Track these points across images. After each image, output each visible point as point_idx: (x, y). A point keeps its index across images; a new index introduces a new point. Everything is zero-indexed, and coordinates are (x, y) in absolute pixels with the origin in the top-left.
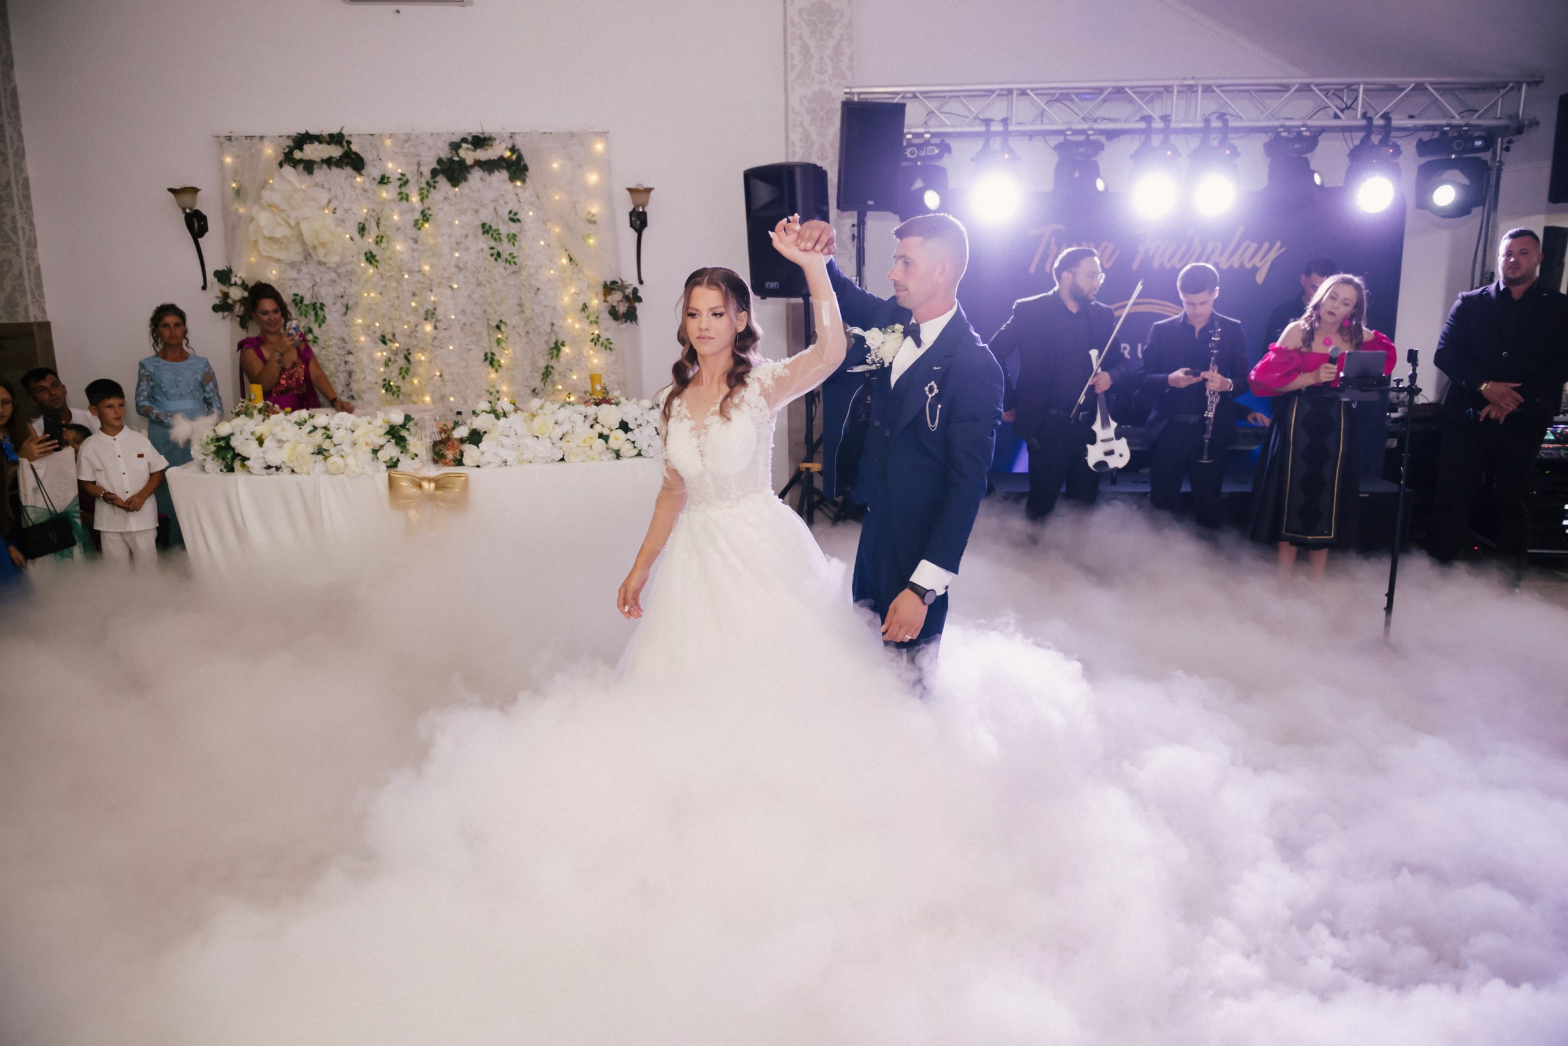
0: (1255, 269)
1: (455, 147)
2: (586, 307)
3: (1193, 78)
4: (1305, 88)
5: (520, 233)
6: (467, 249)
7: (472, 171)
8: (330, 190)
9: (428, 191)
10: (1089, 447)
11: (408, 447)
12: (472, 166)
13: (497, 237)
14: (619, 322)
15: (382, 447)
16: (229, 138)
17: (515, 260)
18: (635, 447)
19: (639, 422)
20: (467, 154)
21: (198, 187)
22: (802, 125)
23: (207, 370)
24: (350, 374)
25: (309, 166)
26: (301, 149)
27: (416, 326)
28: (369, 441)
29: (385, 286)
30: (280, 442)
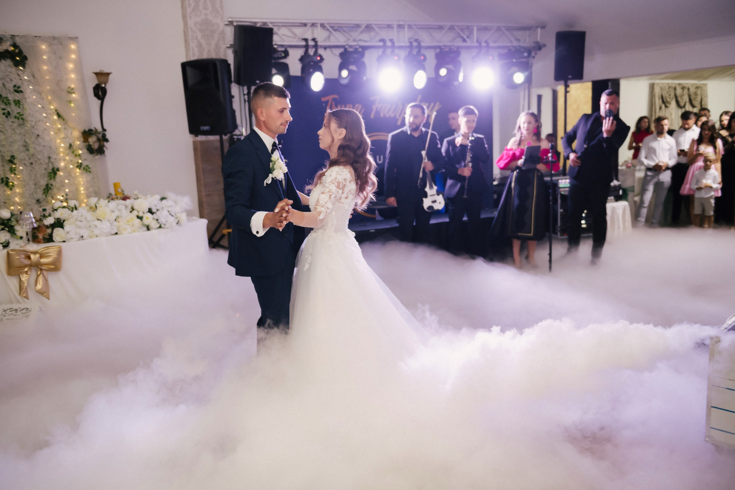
2: (72, 146)
3: (403, 21)
4: (452, 27)
5: (23, 100)
10: (424, 199)
11: (16, 233)
13: (7, 102)
14: (94, 155)
17: (22, 117)
19: (158, 208)
22: (196, 39)
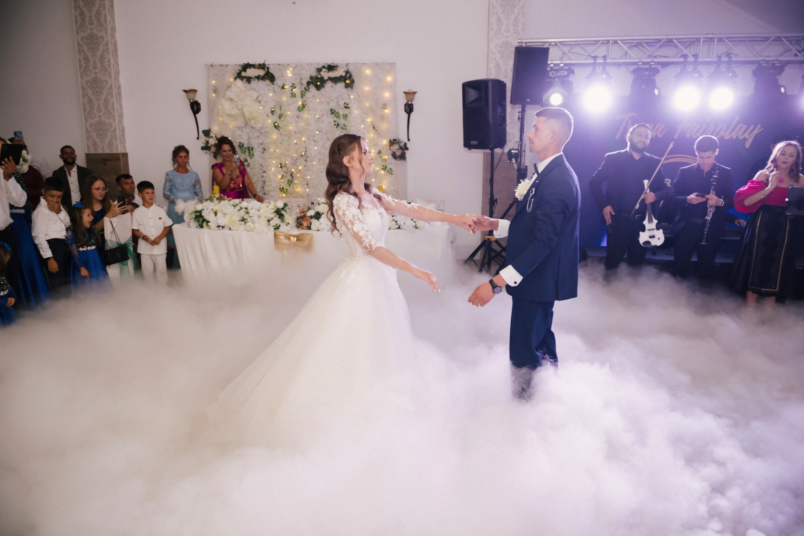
0: (745, 140)
1: (319, 70)
2: (381, 152)
3: (712, 34)
4: (778, 39)
5: (349, 114)
6: (323, 122)
7: (327, 82)
8: (258, 91)
9: (305, 93)
10: (641, 233)
11: (285, 219)
12: (327, 80)
13: (338, 116)
14: (396, 160)
15: (272, 218)
16: (212, 66)
17: (346, 127)
18: (397, 224)
20: (324, 74)
21: (197, 90)
22: (495, 60)
23: (197, 178)
24: (264, 182)
25: (249, 80)
26: (245, 71)
27: (297, 159)
28: (266, 216)
29: (283, 139)
30: (225, 214)
